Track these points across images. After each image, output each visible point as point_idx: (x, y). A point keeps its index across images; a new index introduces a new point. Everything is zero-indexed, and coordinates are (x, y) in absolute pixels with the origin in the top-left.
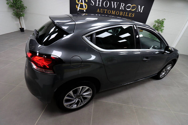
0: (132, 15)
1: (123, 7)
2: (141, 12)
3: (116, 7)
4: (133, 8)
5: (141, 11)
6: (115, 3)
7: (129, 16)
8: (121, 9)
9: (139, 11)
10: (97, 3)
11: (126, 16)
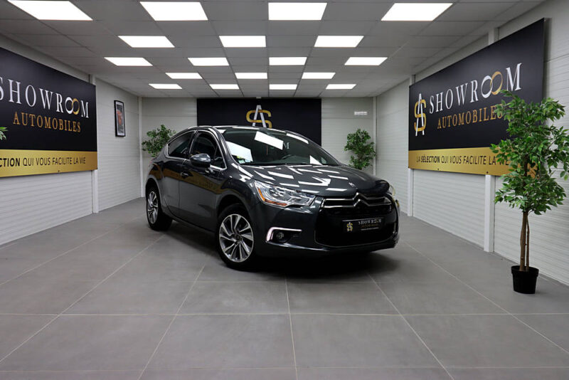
2: (518, 88)
5: (515, 87)
6: (462, 86)
7: (492, 118)
8: (472, 101)
11: (485, 120)
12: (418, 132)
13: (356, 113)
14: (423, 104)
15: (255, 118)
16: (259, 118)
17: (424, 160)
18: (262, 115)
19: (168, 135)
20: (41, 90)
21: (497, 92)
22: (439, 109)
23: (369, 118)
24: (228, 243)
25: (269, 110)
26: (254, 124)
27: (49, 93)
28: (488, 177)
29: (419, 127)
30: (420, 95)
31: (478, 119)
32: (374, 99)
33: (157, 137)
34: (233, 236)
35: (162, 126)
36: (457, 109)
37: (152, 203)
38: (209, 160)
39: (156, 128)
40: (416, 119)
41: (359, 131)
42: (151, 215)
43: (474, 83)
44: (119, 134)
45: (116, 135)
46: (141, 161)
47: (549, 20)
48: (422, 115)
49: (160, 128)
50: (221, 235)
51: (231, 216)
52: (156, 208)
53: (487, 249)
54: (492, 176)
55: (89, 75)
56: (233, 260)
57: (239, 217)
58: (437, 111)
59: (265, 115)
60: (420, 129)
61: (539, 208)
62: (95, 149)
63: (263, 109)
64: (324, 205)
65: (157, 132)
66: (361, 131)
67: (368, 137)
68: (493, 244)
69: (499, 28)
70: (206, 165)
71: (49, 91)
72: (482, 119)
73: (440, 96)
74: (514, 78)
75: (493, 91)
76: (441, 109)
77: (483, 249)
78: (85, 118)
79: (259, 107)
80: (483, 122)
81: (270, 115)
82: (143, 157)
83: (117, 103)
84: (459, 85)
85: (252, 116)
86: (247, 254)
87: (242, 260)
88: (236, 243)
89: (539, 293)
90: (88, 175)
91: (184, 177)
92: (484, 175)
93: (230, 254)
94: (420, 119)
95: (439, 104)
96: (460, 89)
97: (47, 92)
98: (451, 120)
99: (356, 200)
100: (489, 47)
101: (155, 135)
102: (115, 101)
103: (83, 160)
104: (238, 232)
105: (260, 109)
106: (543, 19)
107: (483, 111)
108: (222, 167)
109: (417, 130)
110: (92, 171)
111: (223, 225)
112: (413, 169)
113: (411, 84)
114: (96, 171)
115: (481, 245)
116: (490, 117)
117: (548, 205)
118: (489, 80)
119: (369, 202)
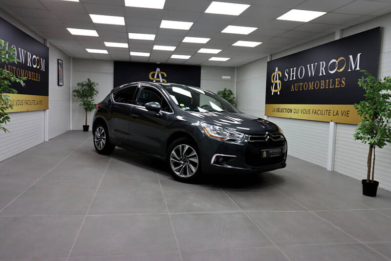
0: (340, 83)
1: (323, 69)
2: (358, 68)
3: (313, 74)
4: (340, 65)
5: (356, 67)
6: (312, 65)
7: (336, 87)
8: (321, 74)
9: (353, 67)
10: (291, 74)
11: (331, 87)
12: (274, 93)
13: (223, 77)
14: (279, 75)
15: (155, 77)
16: (158, 77)
17: (278, 110)
18: (160, 75)
19: (93, 85)
20: (20, 49)
21: (341, 70)
22: (293, 78)
23: (232, 80)
24: (176, 165)
25: (165, 72)
26: (154, 81)
27: (24, 52)
28: (332, 124)
29: (275, 89)
30: (277, 68)
31: (325, 86)
32: (236, 68)
33: (84, 87)
34: (181, 160)
35: (89, 79)
36: (307, 79)
37: (99, 135)
38: (159, 106)
39: (84, 80)
40: (273, 84)
41: (225, 90)
42: (99, 144)
43: (323, 63)
44: (60, 84)
45: (58, 85)
46: (71, 104)
47: (382, 28)
48: (278, 81)
49: (87, 82)
50: (171, 159)
51: (180, 146)
52: (104, 139)
53: (329, 169)
54: (335, 123)
55: (45, 40)
56: (181, 176)
57: (187, 147)
58: (291, 79)
59: (163, 75)
60: (276, 91)
61: (381, 144)
62: (47, 94)
63: (161, 71)
64: (250, 140)
65: (85, 83)
66: (227, 89)
67: (232, 93)
68: (333, 166)
69: (343, 30)
70: (157, 110)
71: (24, 50)
72: (329, 86)
73: (293, 70)
74: (355, 63)
75: (338, 69)
76: (294, 79)
77: (326, 169)
78: (42, 71)
79: (158, 70)
80: (329, 88)
81: (165, 76)
82: (73, 101)
83: (60, 61)
84: (310, 64)
85: (153, 76)
86: (192, 172)
87: (189, 175)
88: (183, 164)
89: (380, 196)
90: (42, 113)
91: (134, 117)
92: (329, 122)
93: (179, 172)
94: (276, 84)
95: (293, 75)
96: (310, 67)
97: (23, 50)
98: (303, 86)
99: (267, 136)
100: (336, 41)
101: (83, 85)
102: (58, 60)
103: (41, 102)
104: (185, 157)
105: (159, 71)
106: (379, 27)
107: (329, 82)
108: (168, 112)
109: (273, 91)
110: (44, 110)
111: (173, 152)
112: (268, 116)
113: (269, 61)
114: (47, 110)
115: (323, 166)
116: (335, 86)
117: (386, 142)
118: (335, 62)
119: (274, 138)
